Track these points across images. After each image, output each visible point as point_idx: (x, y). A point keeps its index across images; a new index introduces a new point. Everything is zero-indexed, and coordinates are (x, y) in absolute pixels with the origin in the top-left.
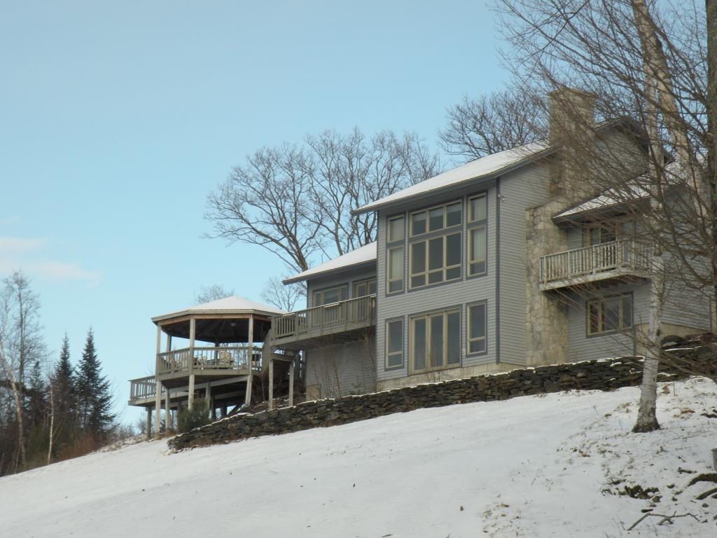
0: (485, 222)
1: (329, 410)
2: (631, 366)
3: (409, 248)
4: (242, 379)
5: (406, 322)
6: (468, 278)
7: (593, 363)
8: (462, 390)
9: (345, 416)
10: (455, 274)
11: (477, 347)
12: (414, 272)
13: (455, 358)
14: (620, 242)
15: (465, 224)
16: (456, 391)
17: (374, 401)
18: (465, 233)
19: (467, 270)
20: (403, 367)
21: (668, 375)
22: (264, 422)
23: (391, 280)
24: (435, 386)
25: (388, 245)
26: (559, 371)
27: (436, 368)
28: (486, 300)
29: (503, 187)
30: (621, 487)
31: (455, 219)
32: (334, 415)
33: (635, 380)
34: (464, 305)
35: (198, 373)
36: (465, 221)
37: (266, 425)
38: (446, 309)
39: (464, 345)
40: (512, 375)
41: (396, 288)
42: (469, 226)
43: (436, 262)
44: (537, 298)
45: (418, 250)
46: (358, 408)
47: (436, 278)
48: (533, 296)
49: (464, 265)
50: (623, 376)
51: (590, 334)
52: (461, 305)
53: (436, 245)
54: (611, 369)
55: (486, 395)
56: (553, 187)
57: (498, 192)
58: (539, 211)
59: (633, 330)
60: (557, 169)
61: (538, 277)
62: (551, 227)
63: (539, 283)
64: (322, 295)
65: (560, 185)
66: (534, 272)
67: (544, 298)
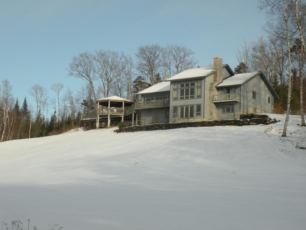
0: (201, 86)
1: (162, 126)
2: (246, 121)
3: (179, 91)
5: (178, 107)
6: (196, 99)
7: (236, 120)
8: (200, 124)
9: (167, 128)
10: (192, 97)
11: (199, 114)
12: (181, 96)
19: (196, 97)
20: (177, 117)
21: (255, 124)
23: (174, 97)
24: (193, 122)
25: (173, 89)
27: (187, 118)
28: (201, 104)
29: (206, 79)
30: (299, 147)
31: (193, 85)
32: (164, 127)
33: (246, 124)
36: (195, 85)
38: (190, 105)
39: (195, 113)
40: (214, 121)
41: (175, 99)
42: (196, 87)
43: (187, 93)
44: (212, 104)
45: (182, 91)
46: (171, 126)
47: (187, 98)
49: (195, 95)
50: (243, 123)
51: (223, 113)
52: (194, 104)
54: (240, 122)
56: (214, 79)
58: (213, 85)
59: (234, 112)
60: (215, 75)
61: (212, 99)
62: (215, 89)
63: (212, 101)
64: (146, 98)
65: (216, 79)
66: (211, 98)
67: (214, 104)
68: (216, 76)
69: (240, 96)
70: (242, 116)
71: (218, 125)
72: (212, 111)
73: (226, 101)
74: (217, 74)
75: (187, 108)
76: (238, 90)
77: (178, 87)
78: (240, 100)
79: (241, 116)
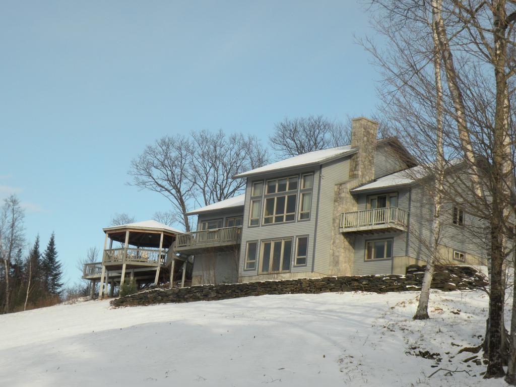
0: (311, 189)
1: (210, 291)
2: (395, 280)
3: (264, 202)
4: (154, 269)
5: (259, 244)
6: (298, 221)
7: (373, 276)
8: (292, 286)
9: (220, 296)
10: (291, 218)
11: (301, 262)
12: (266, 215)
13: (287, 267)
14: (390, 208)
15: (299, 190)
16: (288, 286)
17: (238, 288)
18: (299, 195)
19: (298, 217)
20: (255, 270)
21: (417, 287)
22: (170, 295)
23: (252, 219)
24: (276, 282)
25: (252, 198)
26: (352, 280)
27: (276, 272)
28: (309, 235)
29: (324, 170)
30: (417, 351)
31: (293, 186)
32: (213, 294)
33: (397, 289)
34: (295, 237)
35: (128, 263)
36: (299, 188)
37: (171, 296)
38: (284, 238)
39: (293, 260)
40: (324, 280)
41: (255, 223)
42: (301, 191)
43: (280, 210)
44: (338, 236)
45: (270, 203)
46: (228, 292)
47: (279, 219)
48: (335, 235)
49: (297, 213)
50: (390, 285)
51: (366, 259)
52: (293, 237)
53: (281, 201)
54: (383, 281)
55: (307, 290)
56: (352, 173)
57: (320, 173)
58: (343, 186)
59: (392, 259)
60: (354, 163)
61: (340, 224)
62: (349, 196)
63: (340, 228)
64: (207, 224)
65: (356, 172)
66: (337, 221)
67: (342, 237)
68: (357, 165)
69: (409, 215)
70: (409, 270)
71: (332, 290)
72: (337, 254)
73: (370, 228)
74: (358, 159)
75: (278, 246)
76: (403, 201)
77: (261, 193)
78: (408, 226)
79: (407, 268)
